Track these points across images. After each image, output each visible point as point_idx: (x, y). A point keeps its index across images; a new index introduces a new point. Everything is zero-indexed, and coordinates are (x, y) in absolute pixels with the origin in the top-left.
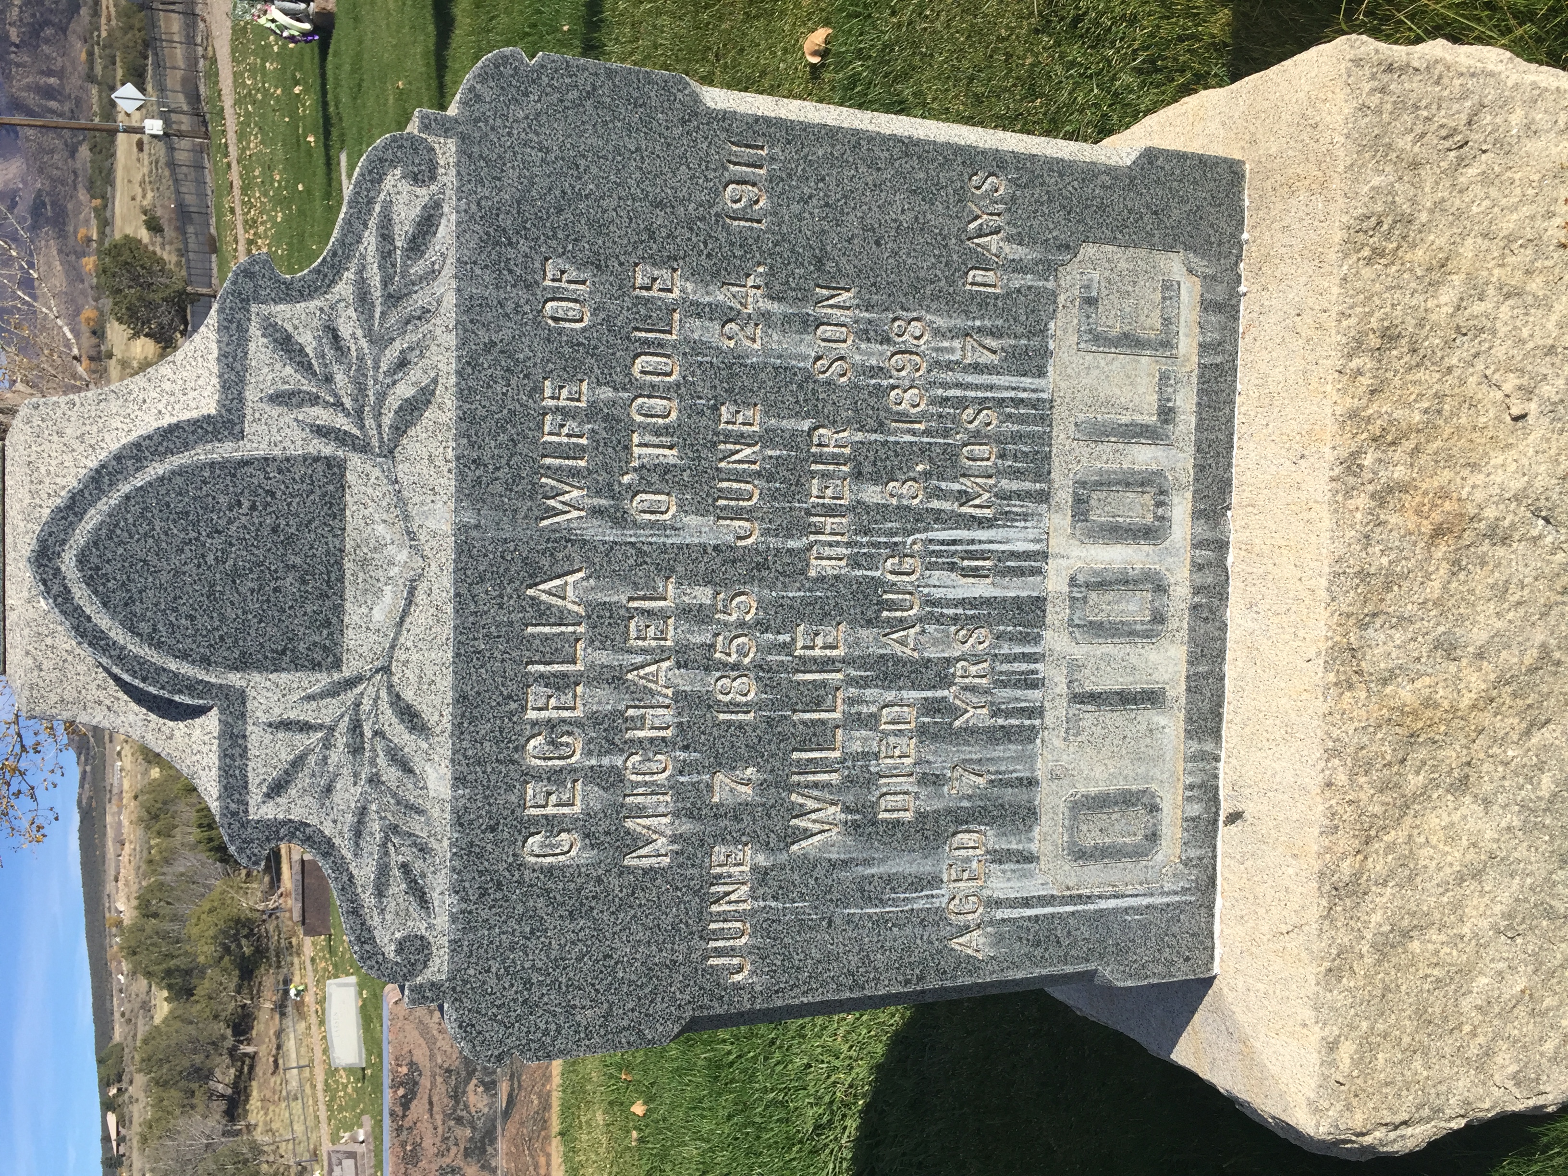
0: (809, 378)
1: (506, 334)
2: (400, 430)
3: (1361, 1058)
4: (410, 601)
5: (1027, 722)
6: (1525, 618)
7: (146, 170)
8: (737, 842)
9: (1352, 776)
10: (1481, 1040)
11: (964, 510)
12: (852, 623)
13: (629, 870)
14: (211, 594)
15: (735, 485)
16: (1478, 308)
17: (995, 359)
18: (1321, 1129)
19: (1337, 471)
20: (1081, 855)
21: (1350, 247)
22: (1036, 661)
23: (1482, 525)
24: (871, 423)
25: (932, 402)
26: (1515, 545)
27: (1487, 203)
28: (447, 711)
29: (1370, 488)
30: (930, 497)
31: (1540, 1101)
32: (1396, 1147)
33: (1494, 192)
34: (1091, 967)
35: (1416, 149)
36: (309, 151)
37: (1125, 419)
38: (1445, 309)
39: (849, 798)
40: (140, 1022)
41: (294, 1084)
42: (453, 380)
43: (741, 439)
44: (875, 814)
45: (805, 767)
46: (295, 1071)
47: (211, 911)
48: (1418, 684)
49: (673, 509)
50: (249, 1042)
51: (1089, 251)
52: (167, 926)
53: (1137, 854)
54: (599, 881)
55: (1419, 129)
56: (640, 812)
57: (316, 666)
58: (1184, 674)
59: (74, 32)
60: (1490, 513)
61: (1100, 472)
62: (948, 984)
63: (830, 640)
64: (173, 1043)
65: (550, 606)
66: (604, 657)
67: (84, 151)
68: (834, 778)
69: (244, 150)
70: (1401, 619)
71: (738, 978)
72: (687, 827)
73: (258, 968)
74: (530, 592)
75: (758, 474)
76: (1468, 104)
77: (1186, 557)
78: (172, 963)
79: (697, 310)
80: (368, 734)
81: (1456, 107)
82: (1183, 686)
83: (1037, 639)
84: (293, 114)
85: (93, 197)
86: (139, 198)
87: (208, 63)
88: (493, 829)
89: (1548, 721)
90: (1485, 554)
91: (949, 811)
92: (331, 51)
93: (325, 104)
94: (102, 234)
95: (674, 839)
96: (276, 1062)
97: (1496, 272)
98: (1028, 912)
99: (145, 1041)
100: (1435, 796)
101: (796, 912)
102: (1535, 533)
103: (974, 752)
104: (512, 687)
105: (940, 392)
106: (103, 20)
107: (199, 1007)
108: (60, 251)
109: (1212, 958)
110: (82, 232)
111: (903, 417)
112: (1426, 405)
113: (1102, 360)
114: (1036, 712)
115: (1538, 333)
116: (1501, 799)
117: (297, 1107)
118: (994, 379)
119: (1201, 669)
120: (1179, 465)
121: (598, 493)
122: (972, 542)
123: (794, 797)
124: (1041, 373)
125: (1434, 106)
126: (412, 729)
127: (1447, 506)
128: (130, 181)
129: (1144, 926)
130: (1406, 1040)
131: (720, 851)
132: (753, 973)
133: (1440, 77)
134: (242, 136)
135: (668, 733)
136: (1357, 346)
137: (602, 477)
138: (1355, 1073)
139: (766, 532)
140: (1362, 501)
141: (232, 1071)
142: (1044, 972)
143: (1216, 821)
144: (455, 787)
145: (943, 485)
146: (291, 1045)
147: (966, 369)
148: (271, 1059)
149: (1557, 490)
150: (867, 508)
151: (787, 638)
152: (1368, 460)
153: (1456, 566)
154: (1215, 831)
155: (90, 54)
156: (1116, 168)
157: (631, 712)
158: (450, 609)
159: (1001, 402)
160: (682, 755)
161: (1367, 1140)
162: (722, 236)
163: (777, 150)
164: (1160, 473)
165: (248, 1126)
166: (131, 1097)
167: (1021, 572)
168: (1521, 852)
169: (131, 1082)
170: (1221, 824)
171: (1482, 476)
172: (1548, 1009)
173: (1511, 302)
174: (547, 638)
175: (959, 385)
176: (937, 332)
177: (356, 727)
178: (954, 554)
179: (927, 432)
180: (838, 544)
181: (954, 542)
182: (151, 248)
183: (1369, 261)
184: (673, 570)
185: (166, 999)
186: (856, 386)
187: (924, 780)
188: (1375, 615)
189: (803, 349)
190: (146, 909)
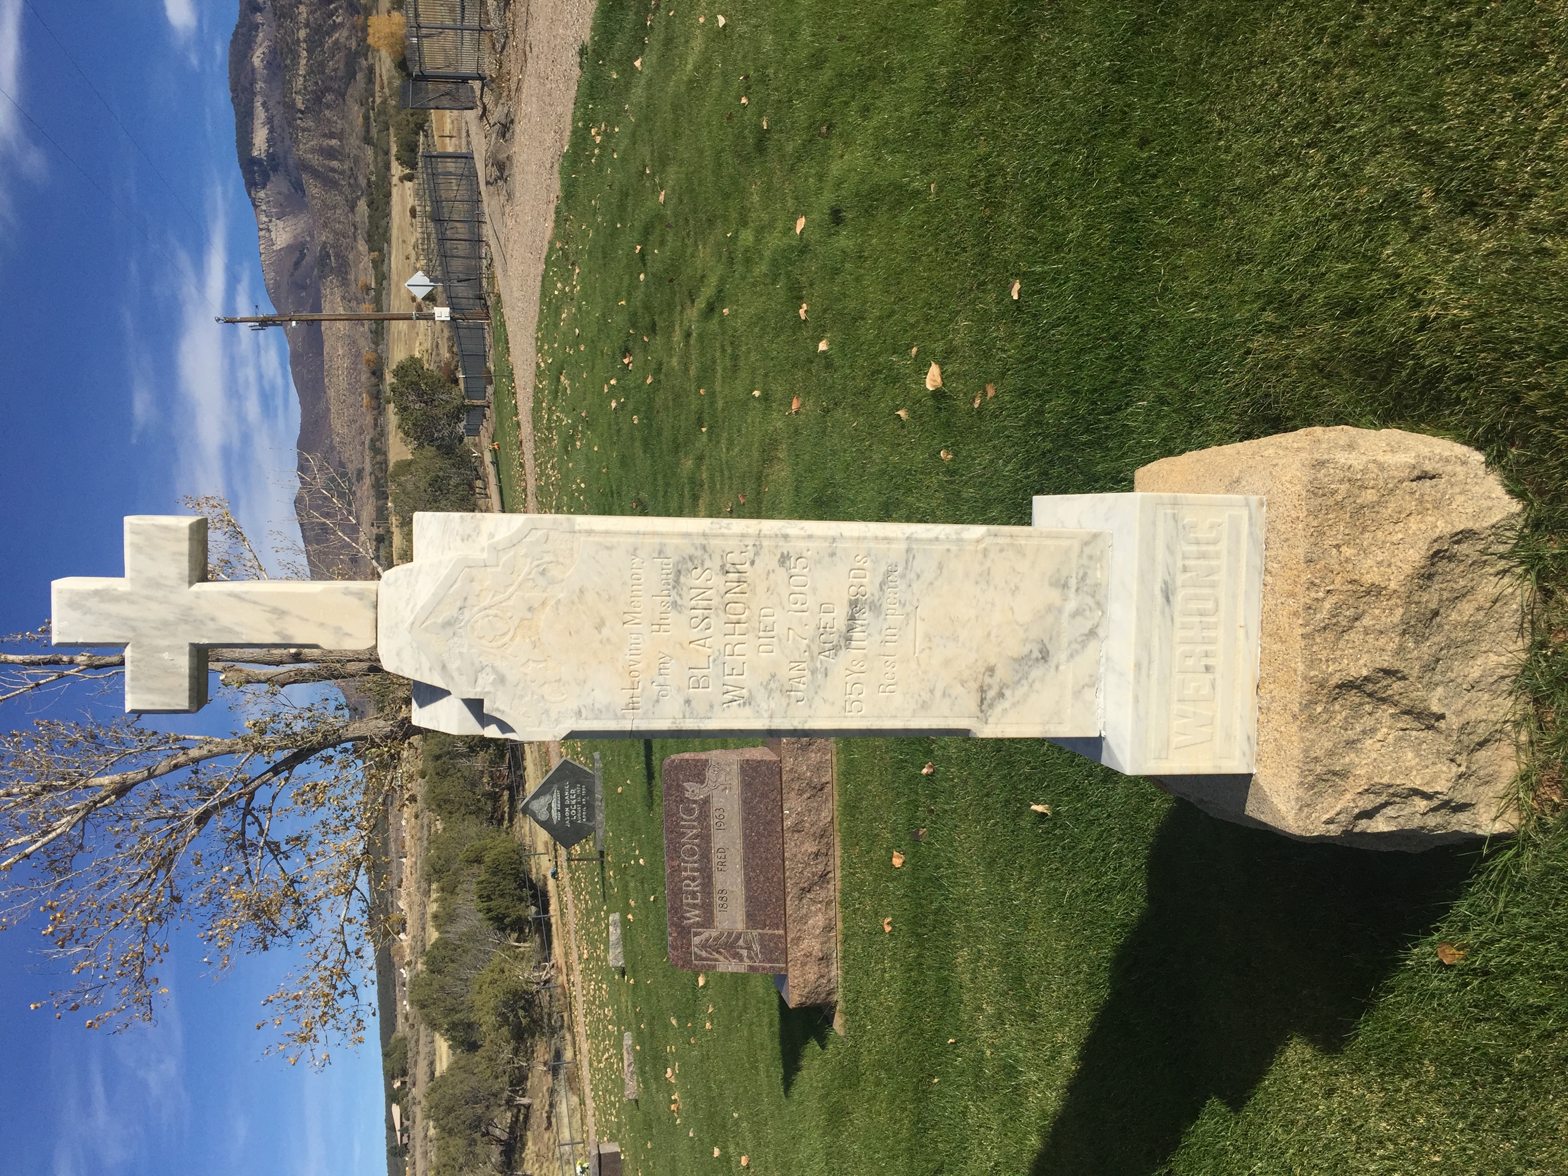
47: (491, 982)
50: (524, 1094)
64: (457, 1092)
73: (532, 1035)
85: (371, 249)
96: (549, 1118)
110: (362, 280)
146: (563, 1108)
148: (545, 1115)
185: (449, 1048)
190: (433, 965)
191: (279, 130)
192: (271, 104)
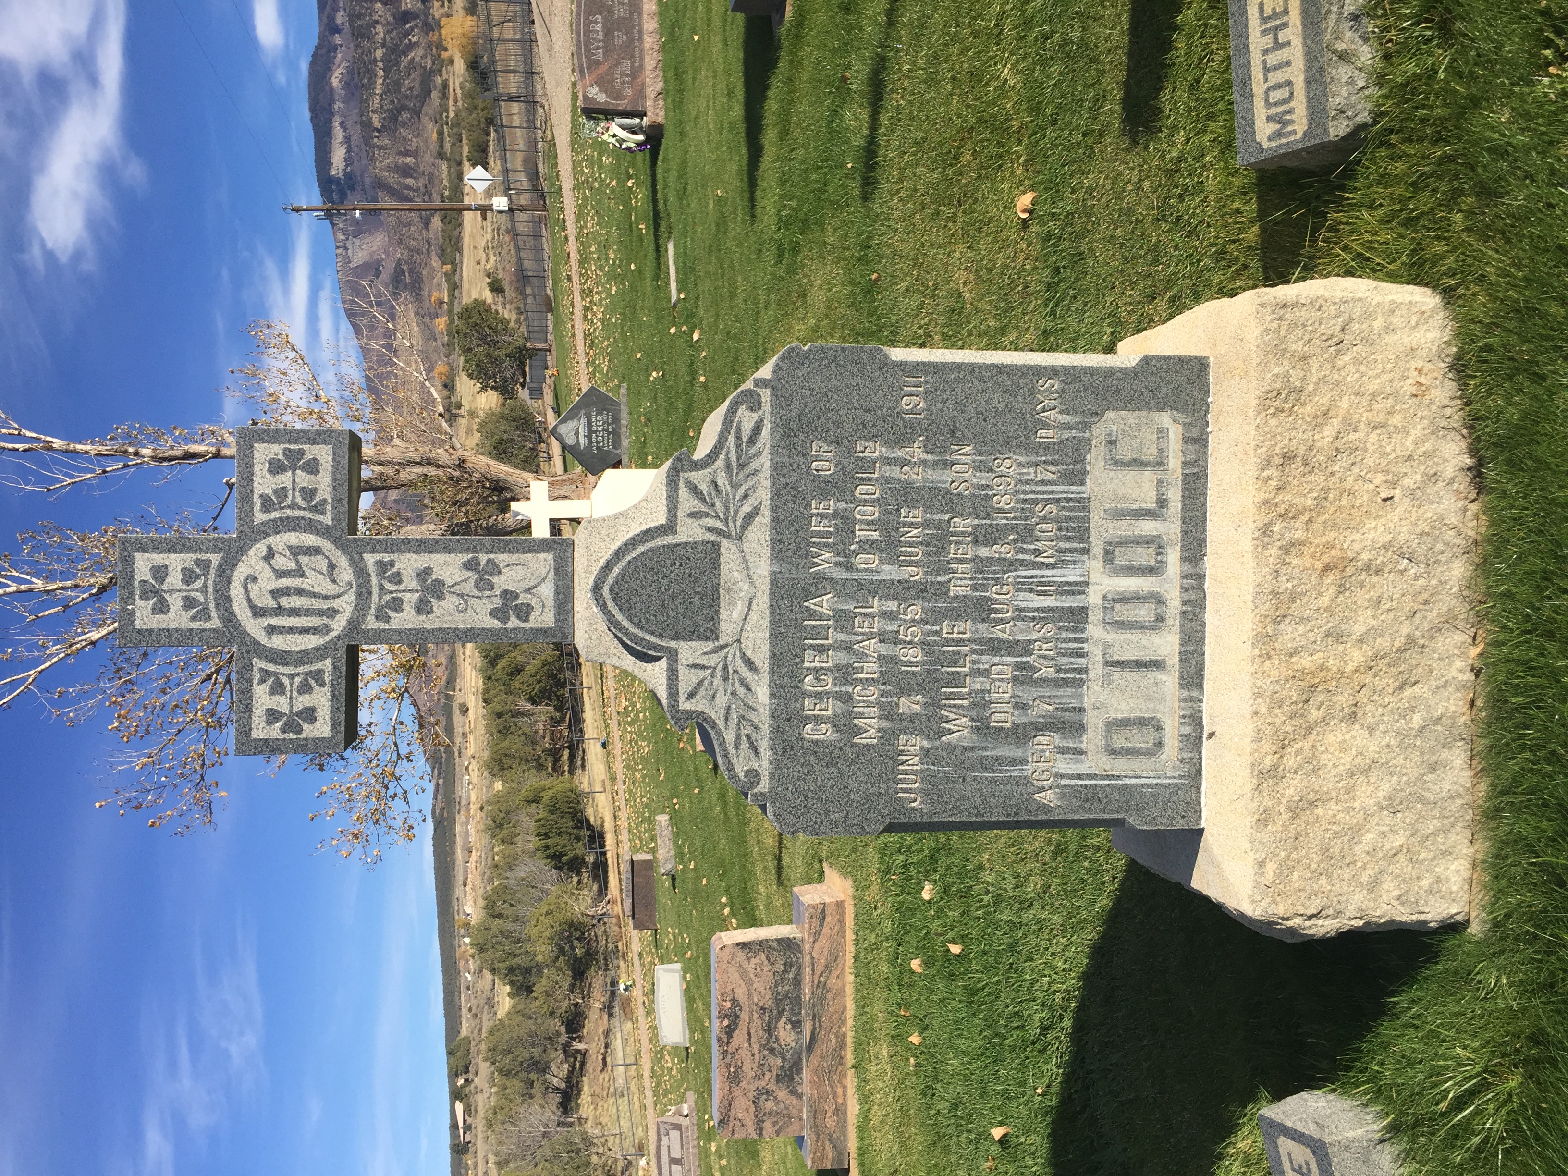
0: (948, 492)
1: (794, 479)
2: (745, 526)
3: (1281, 873)
4: (749, 609)
5: (1078, 676)
6: (1395, 619)
7: (489, 237)
8: (912, 734)
9: (1270, 709)
10: (1370, 872)
11: (1038, 559)
12: (974, 620)
13: (856, 744)
14: (663, 605)
15: (909, 549)
16: (1352, 436)
17: (1054, 477)
18: (1257, 913)
19: (1257, 534)
20: (1113, 752)
21: (1262, 407)
22: (1083, 642)
23: (1359, 564)
24: (984, 515)
25: (1018, 502)
26: (1386, 575)
27: (1357, 375)
28: (767, 661)
29: (1279, 543)
30: (1017, 552)
31: (1422, 917)
32: (1312, 932)
33: (1362, 368)
34: (1121, 816)
35: (1306, 349)
36: (641, 238)
37: (1135, 506)
38: (1326, 440)
39: (974, 714)
40: (485, 1017)
41: (620, 1082)
42: (769, 502)
43: (911, 525)
44: (989, 723)
45: (948, 697)
46: (621, 1069)
47: (547, 914)
48: (1315, 657)
49: (877, 562)
50: (580, 1039)
51: (1110, 415)
52: (510, 926)
53: (1149, 753)
54: (841, 749)
55: (1307, 337)
56: (861, 715)
57: (708, 639)
58: (1177, 651)
59: (427, 115)
60: (1365, 556)
61: (1121, 537)
62: (1032, 818)
63: (961, 629)
64: (515, 1035)
65: (815, 611)
66: (842, 637)
67: (436, 222)
68: (965, 703)
69: (581, 228)
70: (1302, 619)
71: (913, 804)
72: (885, 724)
73: (589, 968)
74: (806, 604)
75: (921, 543)
76: (1340, 320)
77: (1177, 582)
78: (515, 962)
79: (888, 461)
80: (731, 671)
81: (1332, 322)
82: (1177, 658)
83: (1083, 630)
84: (626, 203)
85: (444, 263)
86: (483, 262)
87: (547, 146)
88: (789, 720)
89: (1416, 683)
90: (1363, 581)
91: (1031, 723)
92: (660, 157)
93: (655, 201)
94: (452, 296)
95: (879, 730)
96: (604, 1059)
97: (1365, 415)
98: (1080, 782)
99: (491, 1033)
100: (1332, 723)
101: (944, 772)
102: (1402, 568)
103: (1047, 692)
104: (798, 650)
105: (1022, 496)
106: (451, 102)
107: (537, 1003)
108: (417, 314)
109: (1200, 817)
110: (435, 295)
111: (1001, 511)
112: (1315, 495)
113: (1120, 474)
114: (1084, 670)
115: (1398, 449)
116: (1382, 728)
117: (623, 1103)
118: (1054, 488)
119: (1188, 649)
120: (1172, 531)
121: (838, 555)
122: (1043, 577)
123: (943, 712)
124: (1082, 483)
125: (1317, 324)
126: (751, 669)
127: (1333, 552)
128: (475, 247)
129: (1153, 795)
130: (1314, 866)
131: (903, 738)
132: (922, 802)
133: (1320, 307)
134: (579, 217)
135: (875, 676)
136: (1268, 463)
137: (840, 547)
138: (1277, 881)
139: (926, 573)
140: (1274, 551)
141: (566, 1066)
142: (1091, 817)
143: (1201, 737)
144: (770, 699)
145: (1025, 546)
146: (617, 1044)
147: (1037, 483)
148: (600, 1057)
149: (1416, 541)
150: (982, 560)
151: (938, 628)
152: (1276, 528)
153: (1342, 589)
154: (1201, 743)
155: (440, 133)
156: (1125, 369)
157: (856, 665)
158: (768, 612)
159: (1058, 500)
160: (882, 687)
161: (1290, 923)
162: (901, 424)
163: (929, 378)
164: (1159, 536)
165: (579, 1119)
166: (476, 1087)
167: (1072, 593)
168: (1400, 760)
169: (477, 1073)
170: (1204, 739)
171: (1359, 535)
172: (1424, 860)
173: (1378, 431)
174: (814, 626)
175: (1033, 492)
176: (1020, 465)
177: (725, 668)
178: (1032, 583)
179: (1015, 518)
180: (965, 578)
181: (1032, 577)
182: (494, 307)
183: (1274, 415)
184: (877, 593)
185: (509, 995)
186: (974, 495)
187: (1016, 706)
188: (1284, 616)
189: (944, 478)
190: (492, 911)
191: (356, 150)
192: (349, 124)
